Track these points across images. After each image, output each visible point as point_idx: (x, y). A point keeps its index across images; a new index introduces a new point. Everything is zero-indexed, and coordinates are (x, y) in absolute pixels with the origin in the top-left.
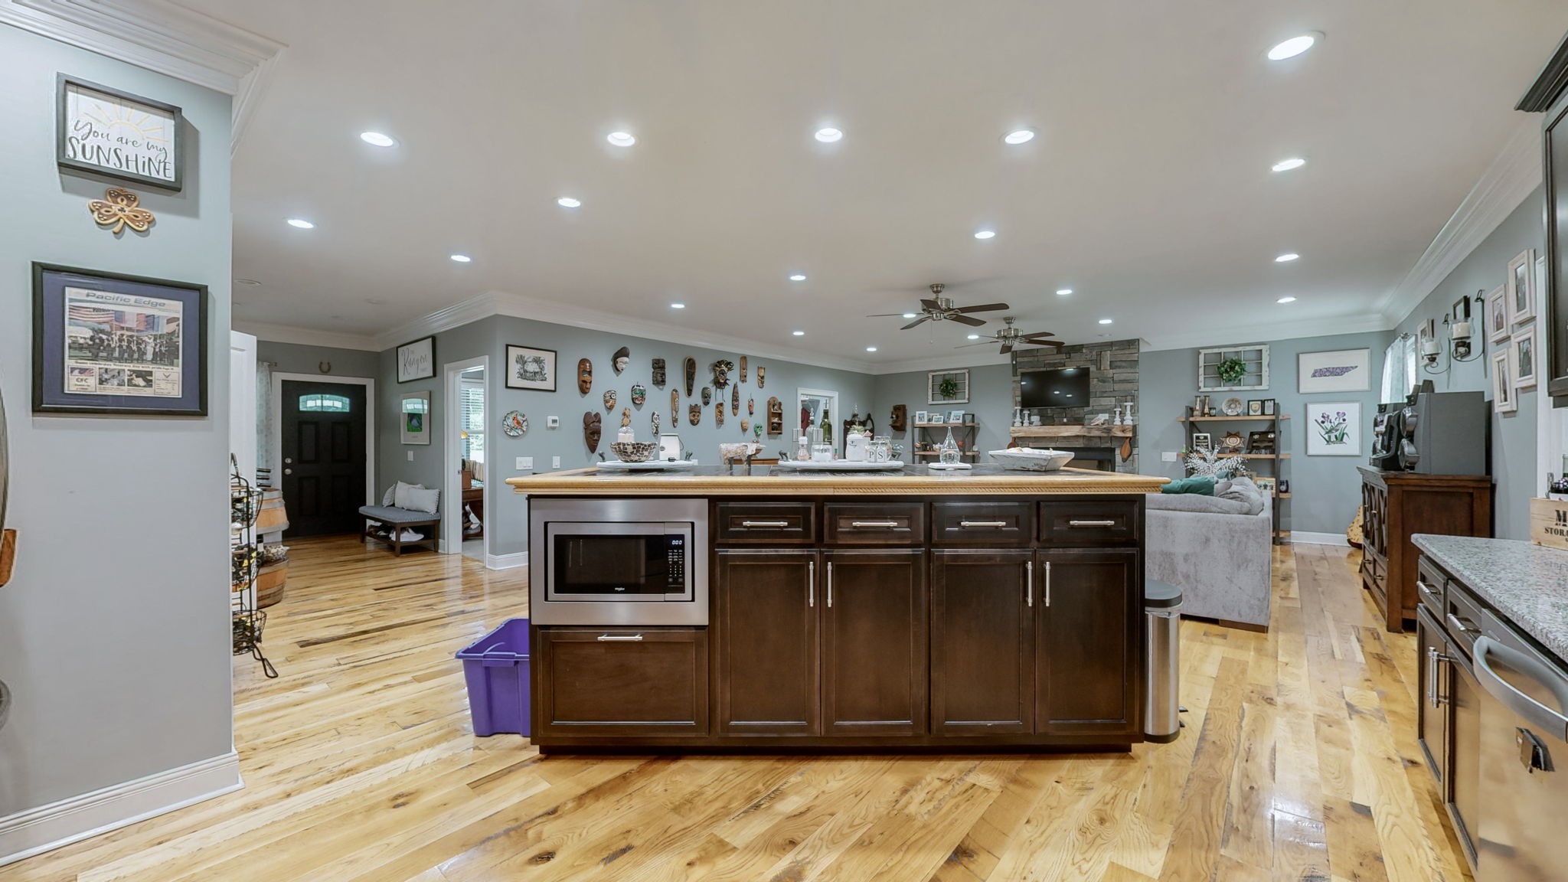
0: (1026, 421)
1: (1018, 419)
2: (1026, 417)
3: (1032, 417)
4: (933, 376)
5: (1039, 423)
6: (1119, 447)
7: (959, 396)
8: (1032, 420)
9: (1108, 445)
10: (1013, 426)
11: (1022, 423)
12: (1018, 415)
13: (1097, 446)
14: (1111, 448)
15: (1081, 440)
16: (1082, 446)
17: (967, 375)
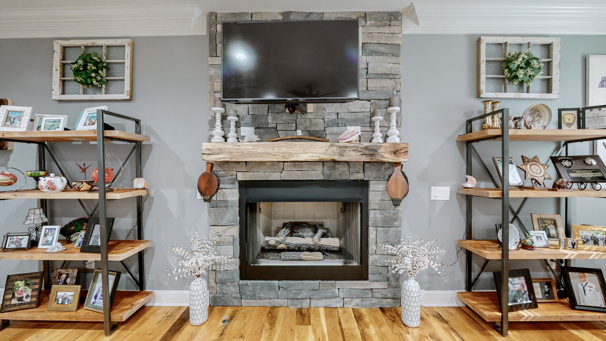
0: (232, 135)
1: (218, 131)
2: (233, 127)
3: (242, 129)
4: (64, 48)
5: (256, 138)
6: (378, 179)
7: (114, 86)
8: (242, 134)
9: (360, 176)
10: (209, 141)
11: (225, 138)
12: (218, 123)
13: (344, 178)
14: (362, 181)
15: (319, 168)
16: (322, 178)
17: (128, 50)
